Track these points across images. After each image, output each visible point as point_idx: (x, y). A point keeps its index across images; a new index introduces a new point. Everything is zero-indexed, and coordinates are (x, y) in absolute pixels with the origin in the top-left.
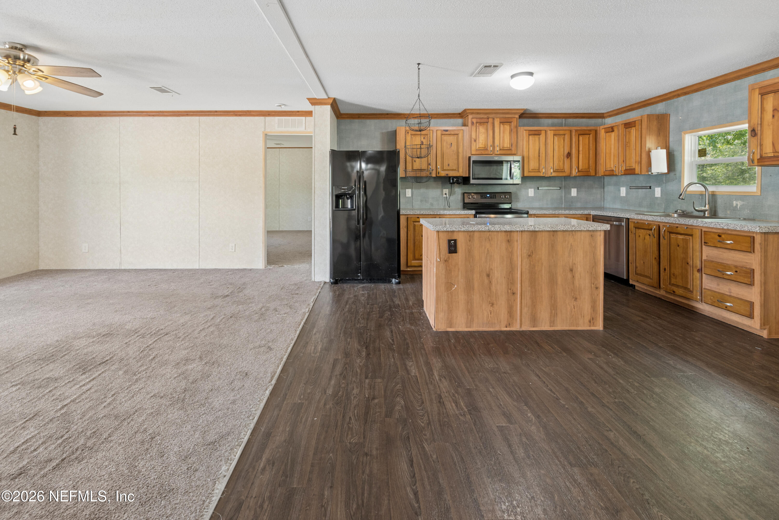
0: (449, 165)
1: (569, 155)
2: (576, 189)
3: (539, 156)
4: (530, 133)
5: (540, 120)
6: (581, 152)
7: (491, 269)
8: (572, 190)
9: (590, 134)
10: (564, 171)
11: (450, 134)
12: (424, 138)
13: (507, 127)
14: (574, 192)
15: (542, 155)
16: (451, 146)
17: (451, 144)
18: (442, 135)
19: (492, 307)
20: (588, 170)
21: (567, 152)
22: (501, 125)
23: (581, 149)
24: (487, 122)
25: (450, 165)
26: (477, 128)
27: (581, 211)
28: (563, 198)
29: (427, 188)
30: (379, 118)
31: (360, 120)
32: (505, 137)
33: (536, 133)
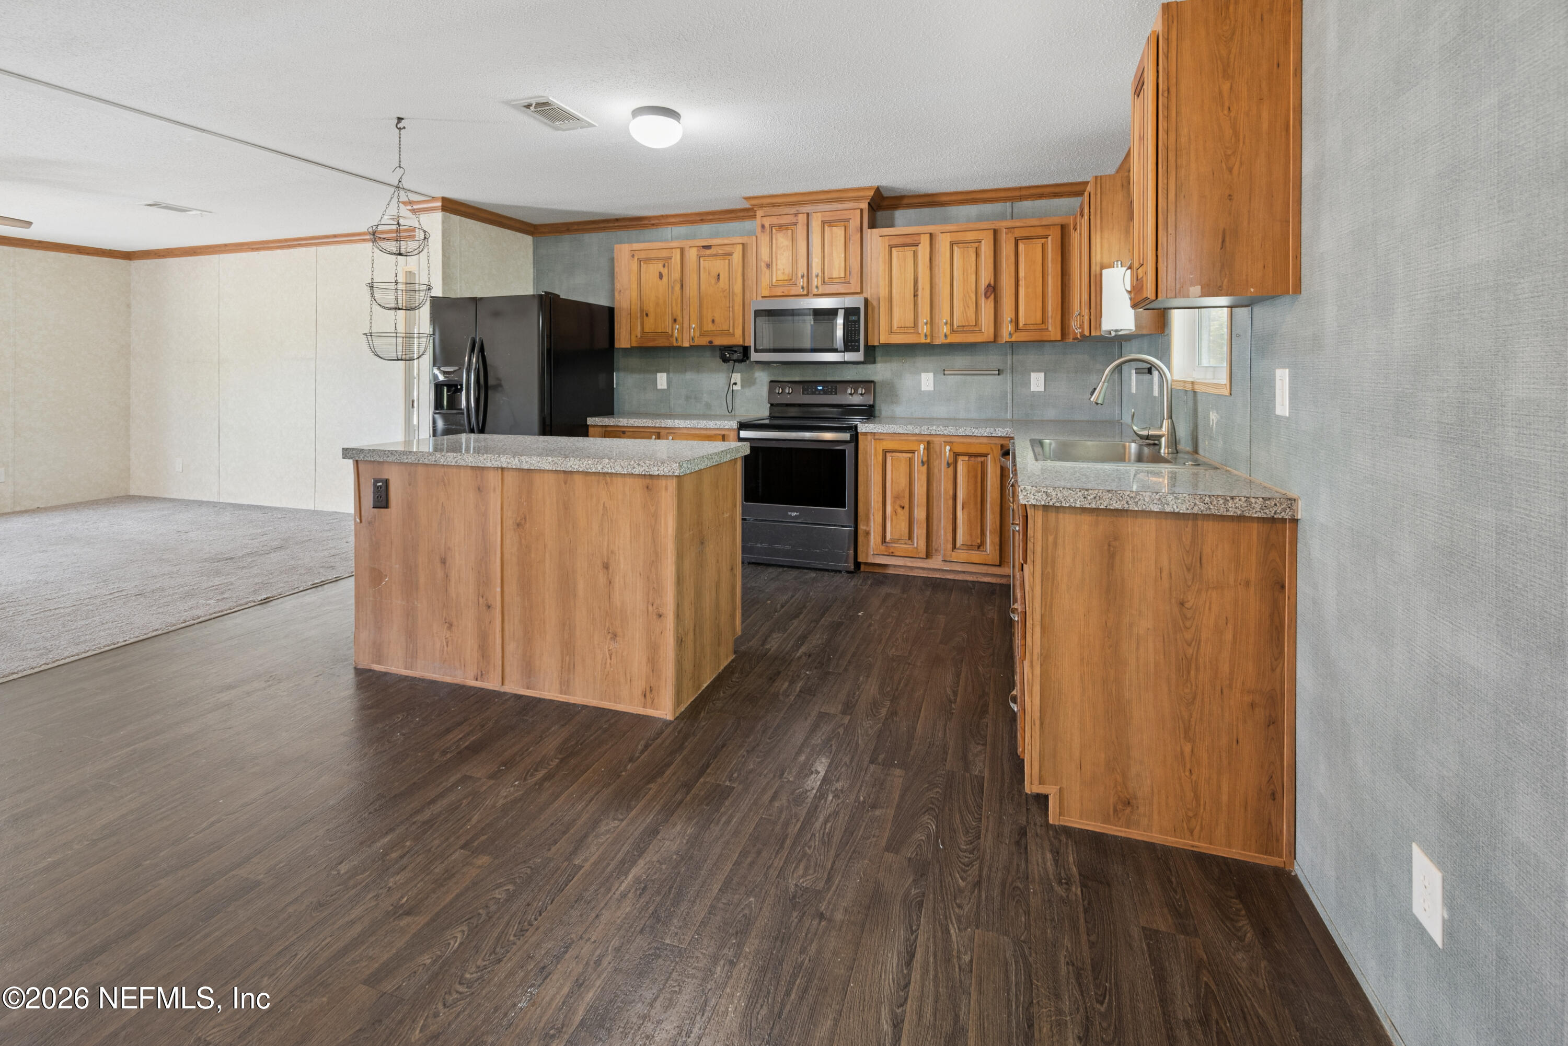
0: (713, 321)
1: (993, 290)
2: (1041, 375)
3: (915, 295)
4: (894, 242)
5: (949, 208)
6: (1022, 283)
7: (449, 548)
8: (1033, 375)
9: (1046, 237)
10: (980, 331)
11: (716, 255)
12: (664, 266)
13: (839, 232)
14: (1037, 382)
15: (924, 294)
16: (719, 278)
17: (719, 275)
18: (699, 257)
19: (449, 632)
20: (1043, 326)
21: (987, 284)
22: (826, 227)
23: (1022, 274)
24: (795, 224)
25: (716, 322)
26: (774, 236)
27: (988, 430)
28: (1009, 396)
29: (698, 372)
30: (604, 229)
31: (574, 236)
32: (835, 254)
33: (909, 240)
